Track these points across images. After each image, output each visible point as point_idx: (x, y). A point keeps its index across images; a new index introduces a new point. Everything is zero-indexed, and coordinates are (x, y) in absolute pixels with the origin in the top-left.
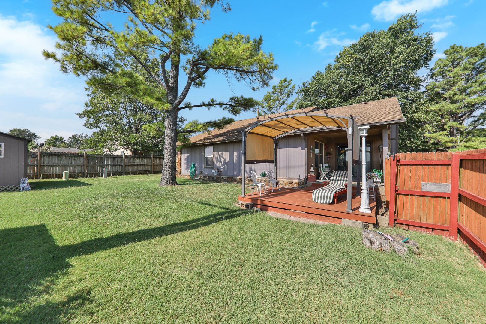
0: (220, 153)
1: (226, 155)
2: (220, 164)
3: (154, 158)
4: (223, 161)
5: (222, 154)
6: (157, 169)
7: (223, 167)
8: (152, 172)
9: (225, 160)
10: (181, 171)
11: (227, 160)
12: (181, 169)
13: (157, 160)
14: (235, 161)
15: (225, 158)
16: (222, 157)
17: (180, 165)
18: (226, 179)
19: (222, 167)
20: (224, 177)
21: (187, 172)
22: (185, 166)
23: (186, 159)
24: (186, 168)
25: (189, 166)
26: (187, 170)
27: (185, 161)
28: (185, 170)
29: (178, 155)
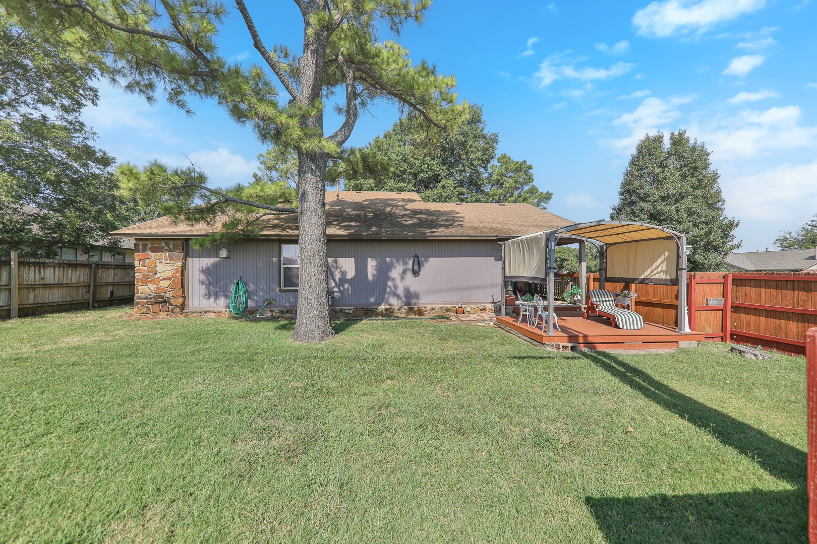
0: (330, 260)
1: (347, 263)
3: (20, 264)
4: (337, 276)
5: (336, 262)
6: (31, 301)
7: (340, 288)
8: (14, 312)
9: (343, 274)
10: (184, 302)
11: (350, 275)
12: (184, 297)
13: (32, 274)
14: (370, 277)
15: (343, 270)
16: (337, 268)
17: (183, 287)
18: (351, 312)
19: (336, 289)
20: (344, 308)
21: (210, 303)
22: (202, 290)
23: (204, 271)
24: (206, 295)
25: (220, 288)
26: (212, 300)
27: (202, 277)
28: (201, 298)
29: (172, 259)
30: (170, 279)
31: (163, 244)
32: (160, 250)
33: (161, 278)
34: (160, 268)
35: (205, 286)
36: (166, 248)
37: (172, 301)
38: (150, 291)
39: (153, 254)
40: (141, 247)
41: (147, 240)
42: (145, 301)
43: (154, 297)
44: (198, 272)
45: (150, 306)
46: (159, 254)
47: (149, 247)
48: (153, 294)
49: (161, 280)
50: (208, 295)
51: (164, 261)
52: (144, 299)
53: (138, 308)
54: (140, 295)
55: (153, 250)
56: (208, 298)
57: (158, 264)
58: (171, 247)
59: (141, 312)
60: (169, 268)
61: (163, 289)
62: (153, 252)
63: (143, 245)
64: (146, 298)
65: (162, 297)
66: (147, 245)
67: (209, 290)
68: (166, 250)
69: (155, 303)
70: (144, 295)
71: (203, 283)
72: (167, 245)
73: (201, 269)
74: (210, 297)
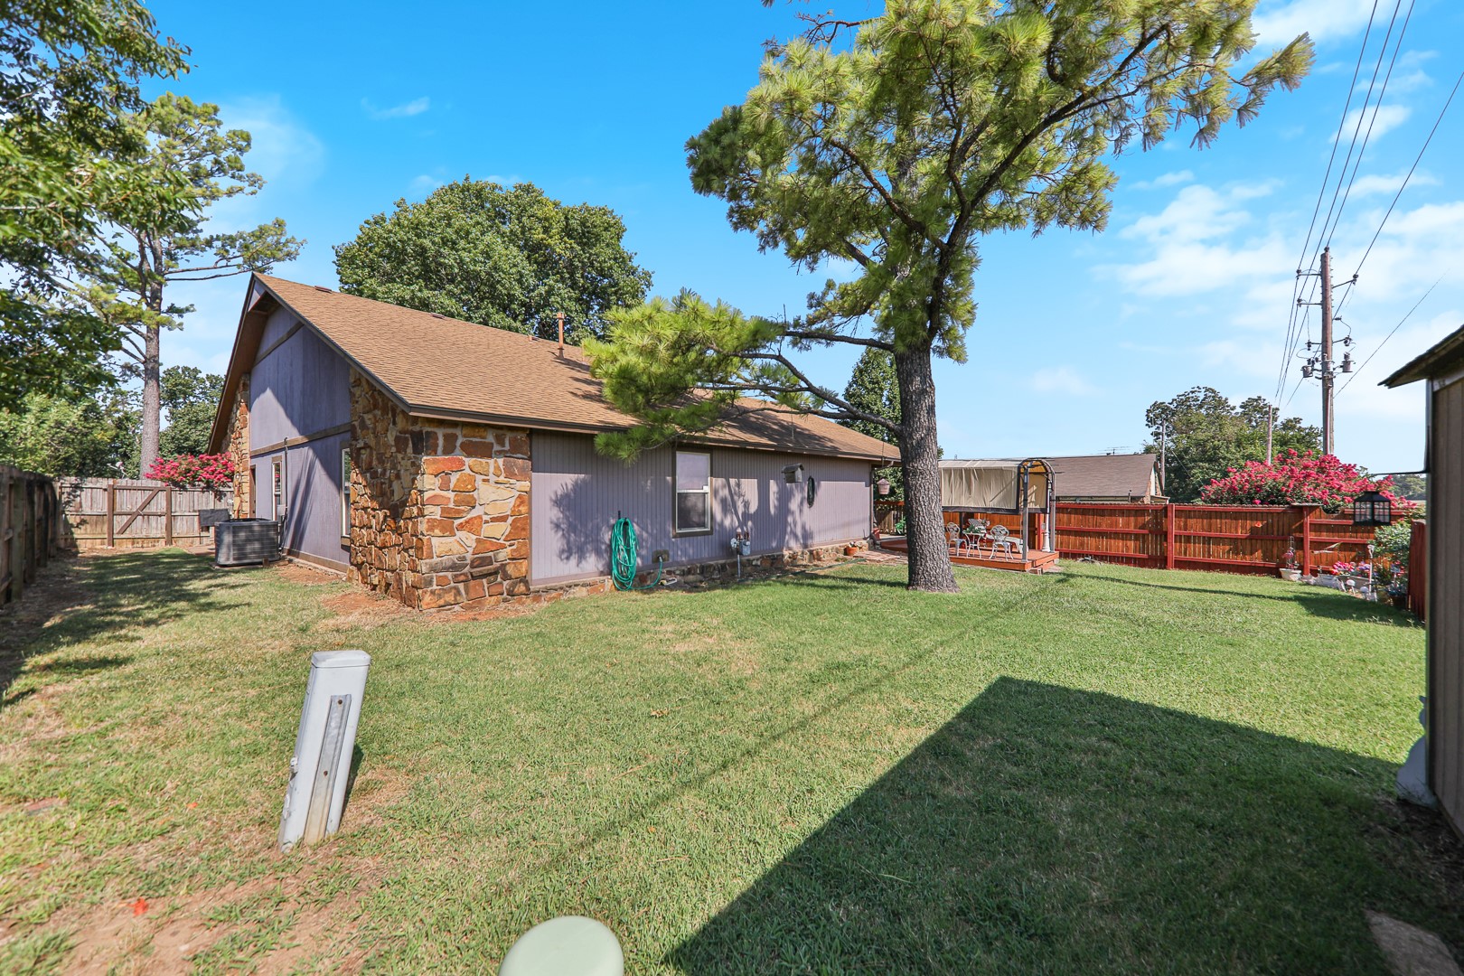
0: (733, 481)
1: (750, 487)
2: (732, 520)
4: (741, 510)
5: (738, 485)
7: (742, 529)
9: (746, 504)
10: (528, 569)
11: (753, 508)
12: (528, 559)
14: (772, 510)
15: (746, 498)
16: (740, 495)
19: (739, 530)
20: (751, 558)
21: (570, 568)
22: (555, 541)
23: (559, 502)
24: (563, 551)
25: (586, 537)
26: (573, 561)
27: (555, 514)
28: (555, 558)
29: (510, 475)
30: (503, 519)
31: (490, 438)
32: (485, 452)
33: (485, 518)
34: (485, 493)
35: (560, 533)
36: (496, 448)
37: (510, 570)
38: (463, 550)
39: (469, 461)
40: (441, 442)
41: (455, 424)
42: (449, 575)
43: (472, 562)
44: (548, 504)
45: (461, 586)
46: (484, 461)
47: (458, 443)
48: (469, 557)
49: (486, 522)
50: (567, 552)
51: (492, 478)
52: (447, 569)
53: (433, 593)
54: (436, 559)
55: (471, 450)
56: (568, 558)
57: (479, 483)
58: (507, 447)
59: (441, 602)
60: (503, 493)
61: (492, 543)
62: (469, 455)
63: (446, 437)
64: (453, 567)
65: (488, 561)
66: (456, 437)
67: (568, 543)
68: (499, 453)
69: (474, 578)
70: (446, 560)
71: (557, 526)
72: (500, 441)
73: (554, 498)
74: (571, 554)
